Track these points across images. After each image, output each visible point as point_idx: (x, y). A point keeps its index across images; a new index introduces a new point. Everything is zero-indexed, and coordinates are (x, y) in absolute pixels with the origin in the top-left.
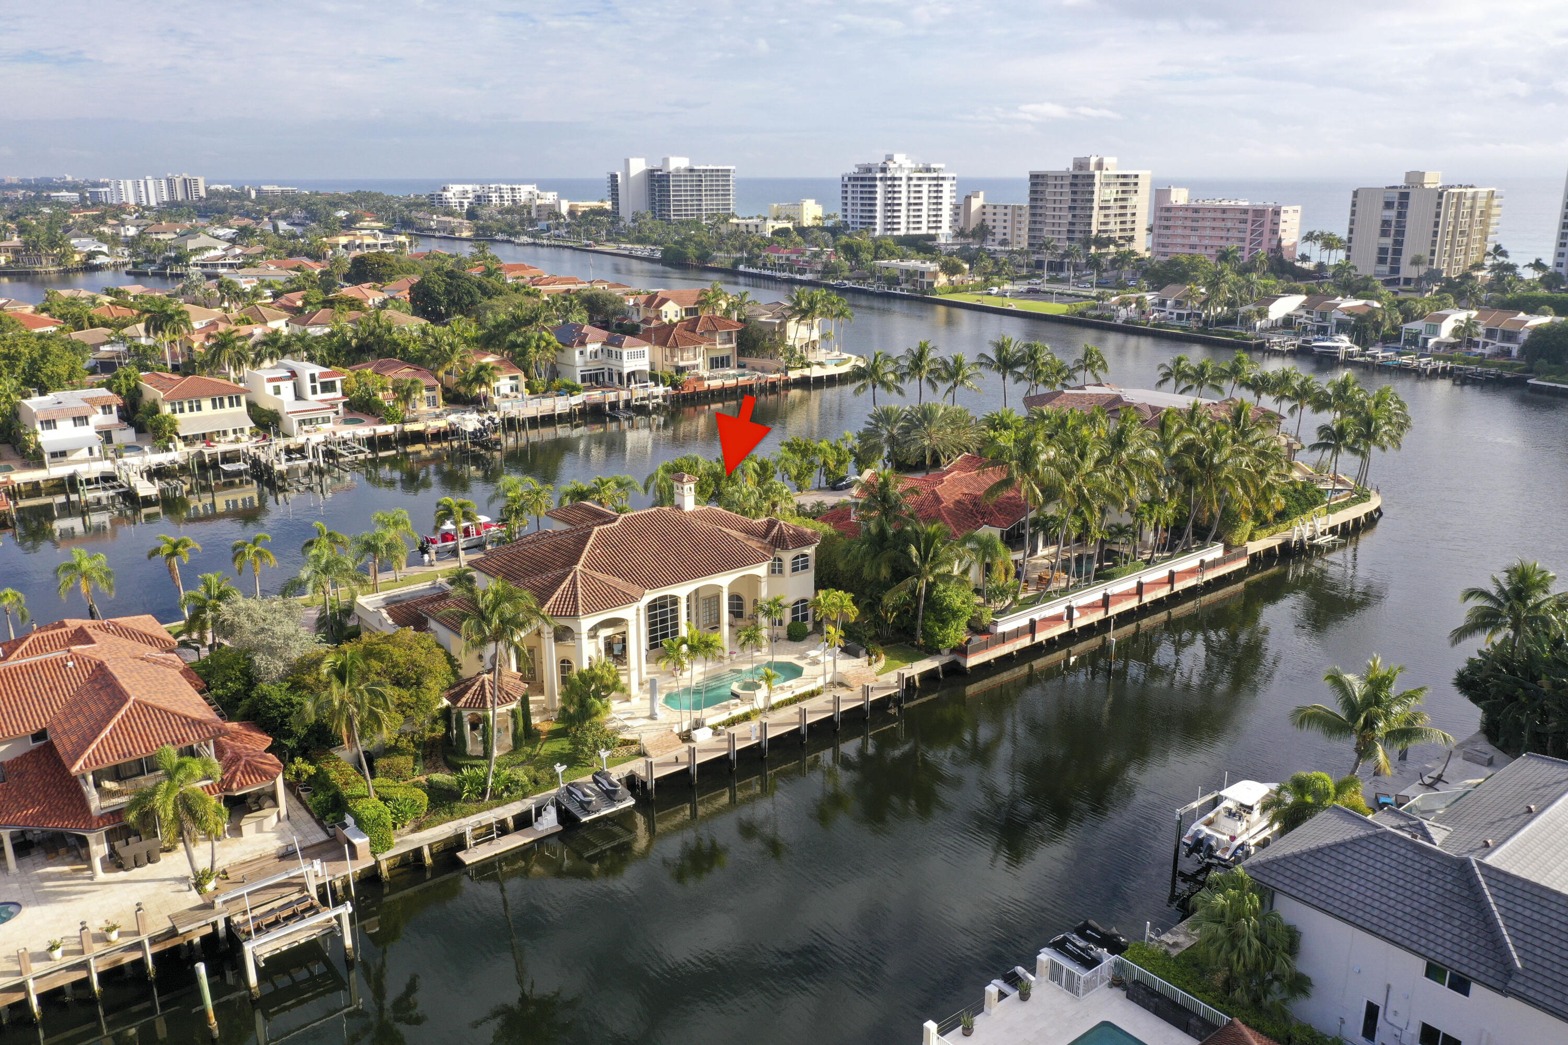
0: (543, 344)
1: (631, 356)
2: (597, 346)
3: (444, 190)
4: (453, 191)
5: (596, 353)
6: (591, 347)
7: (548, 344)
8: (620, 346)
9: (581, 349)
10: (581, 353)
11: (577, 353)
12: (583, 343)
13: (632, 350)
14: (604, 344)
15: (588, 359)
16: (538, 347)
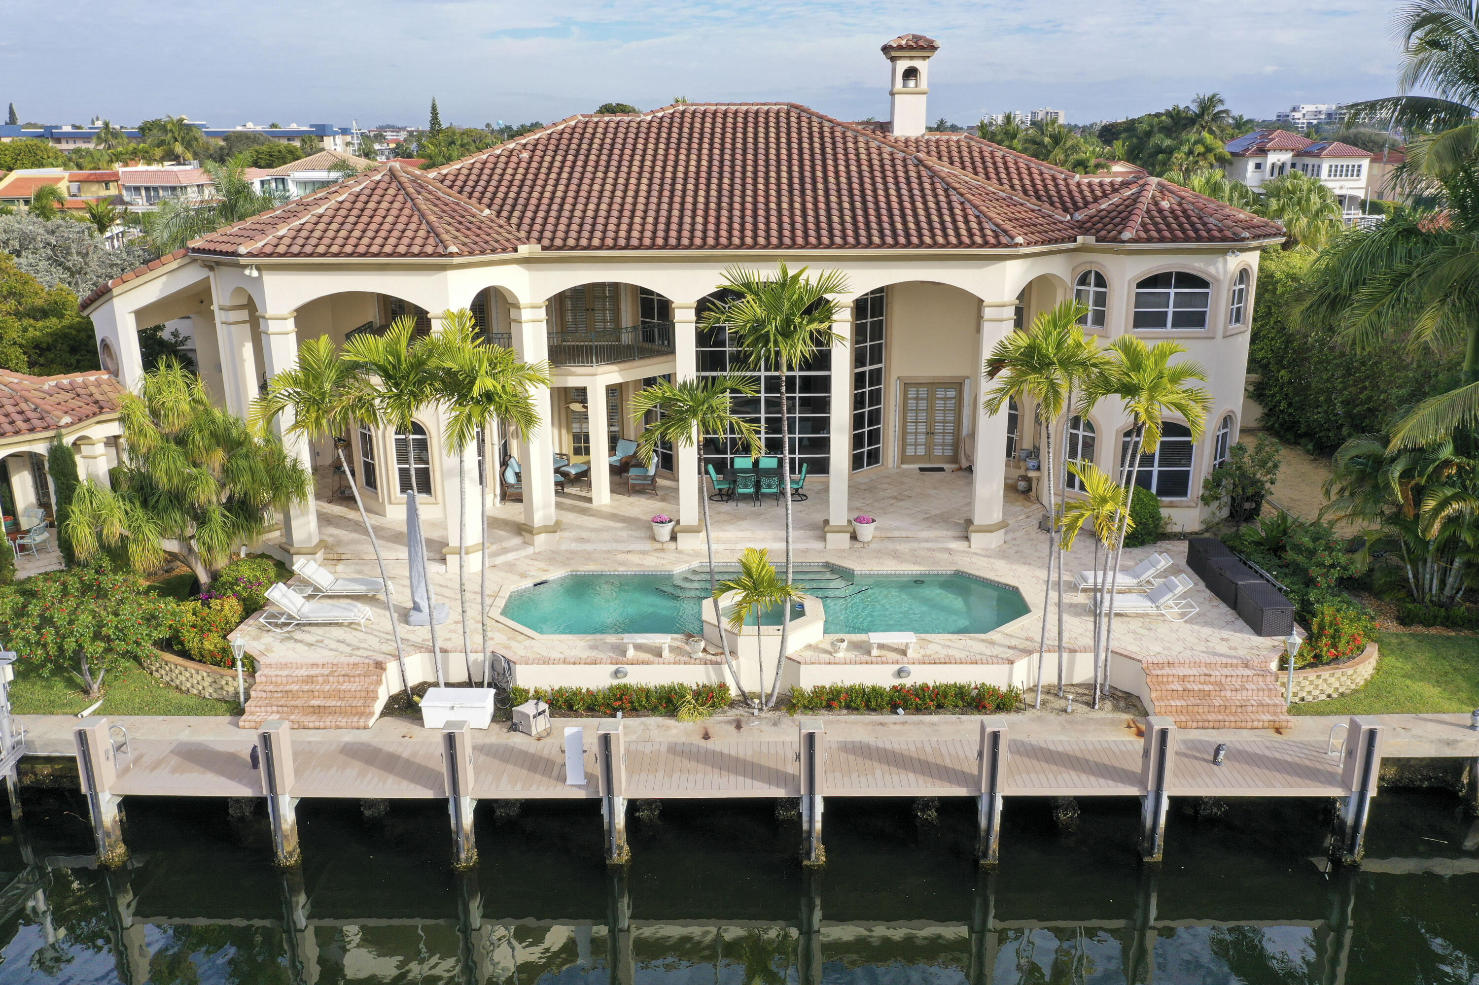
0: (1200, 149)
1: (1334, 172)
2: (1286, 157)
3: (1294, 110)
4: (1304, 111)
5: (1282, 168)
6: (1273, 158)
7: (1209, 149)
8: (1318, 156)
9: (1258, 160)
10: (1258, 166)
11: (1251, 165)
12: (1262, 151)
13: (1340, 162)
14: (1299, 154)
15: (1267, 176)
16: (1190, 152)
